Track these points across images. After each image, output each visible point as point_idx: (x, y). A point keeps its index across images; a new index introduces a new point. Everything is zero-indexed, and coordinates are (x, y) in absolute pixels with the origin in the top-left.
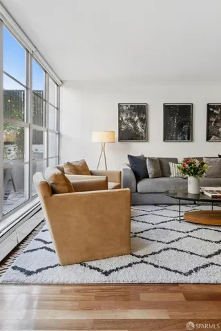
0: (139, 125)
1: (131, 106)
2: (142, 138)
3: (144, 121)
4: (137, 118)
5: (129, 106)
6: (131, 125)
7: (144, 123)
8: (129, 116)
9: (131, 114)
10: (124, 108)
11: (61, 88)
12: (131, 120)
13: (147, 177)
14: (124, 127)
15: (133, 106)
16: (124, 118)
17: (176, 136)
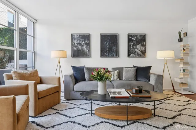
0: (85, 47)
1: (80, 35)
2: (87, 55)
3: (88, 44)
4: (83, 42)
5: (79, 35)
6: (80, 47)
7: (88, 46)
8: (78, 42)
9: (80, 40)
10: (76, 36)
11: (36, 24)
12: (80, 44)
13: (85, 80)
14: (75, 48)
15: (81, 35)
16: (75, 43)
17: (108, 54)
